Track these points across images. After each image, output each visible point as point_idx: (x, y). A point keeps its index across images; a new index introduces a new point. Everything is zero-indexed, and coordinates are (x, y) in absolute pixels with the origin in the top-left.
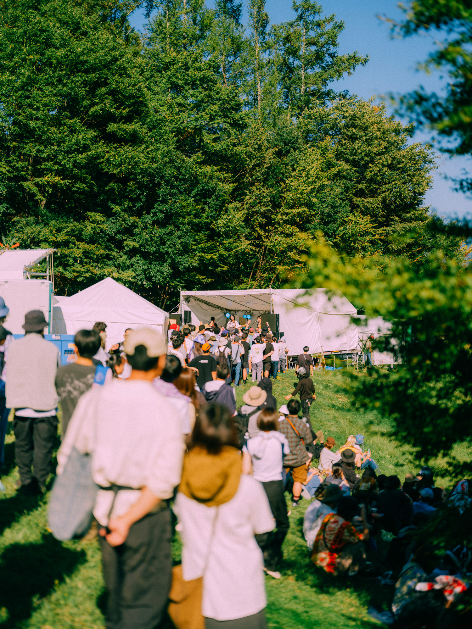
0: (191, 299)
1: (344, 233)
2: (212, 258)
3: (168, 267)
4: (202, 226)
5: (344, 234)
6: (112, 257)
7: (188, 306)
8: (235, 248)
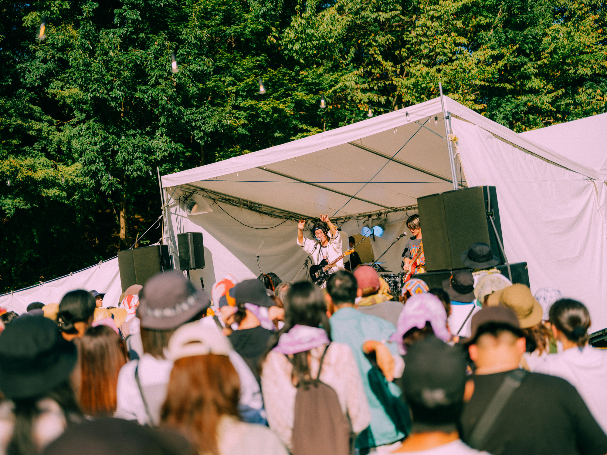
0: (198, 197)
1: (555, 48)
2: (275, 110)
3: (165, 138)
4: (247, 40)
5: (555, 51)
6: (34, 133)
7: (192, 218)
8: (331, 86)
